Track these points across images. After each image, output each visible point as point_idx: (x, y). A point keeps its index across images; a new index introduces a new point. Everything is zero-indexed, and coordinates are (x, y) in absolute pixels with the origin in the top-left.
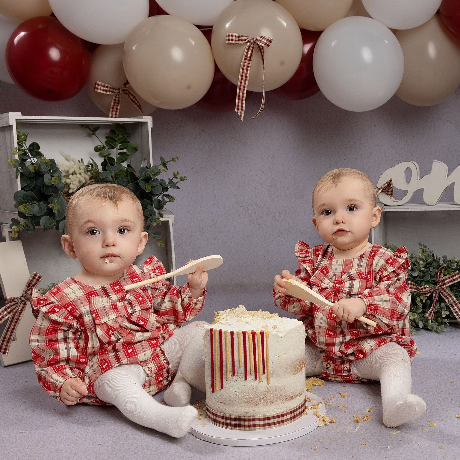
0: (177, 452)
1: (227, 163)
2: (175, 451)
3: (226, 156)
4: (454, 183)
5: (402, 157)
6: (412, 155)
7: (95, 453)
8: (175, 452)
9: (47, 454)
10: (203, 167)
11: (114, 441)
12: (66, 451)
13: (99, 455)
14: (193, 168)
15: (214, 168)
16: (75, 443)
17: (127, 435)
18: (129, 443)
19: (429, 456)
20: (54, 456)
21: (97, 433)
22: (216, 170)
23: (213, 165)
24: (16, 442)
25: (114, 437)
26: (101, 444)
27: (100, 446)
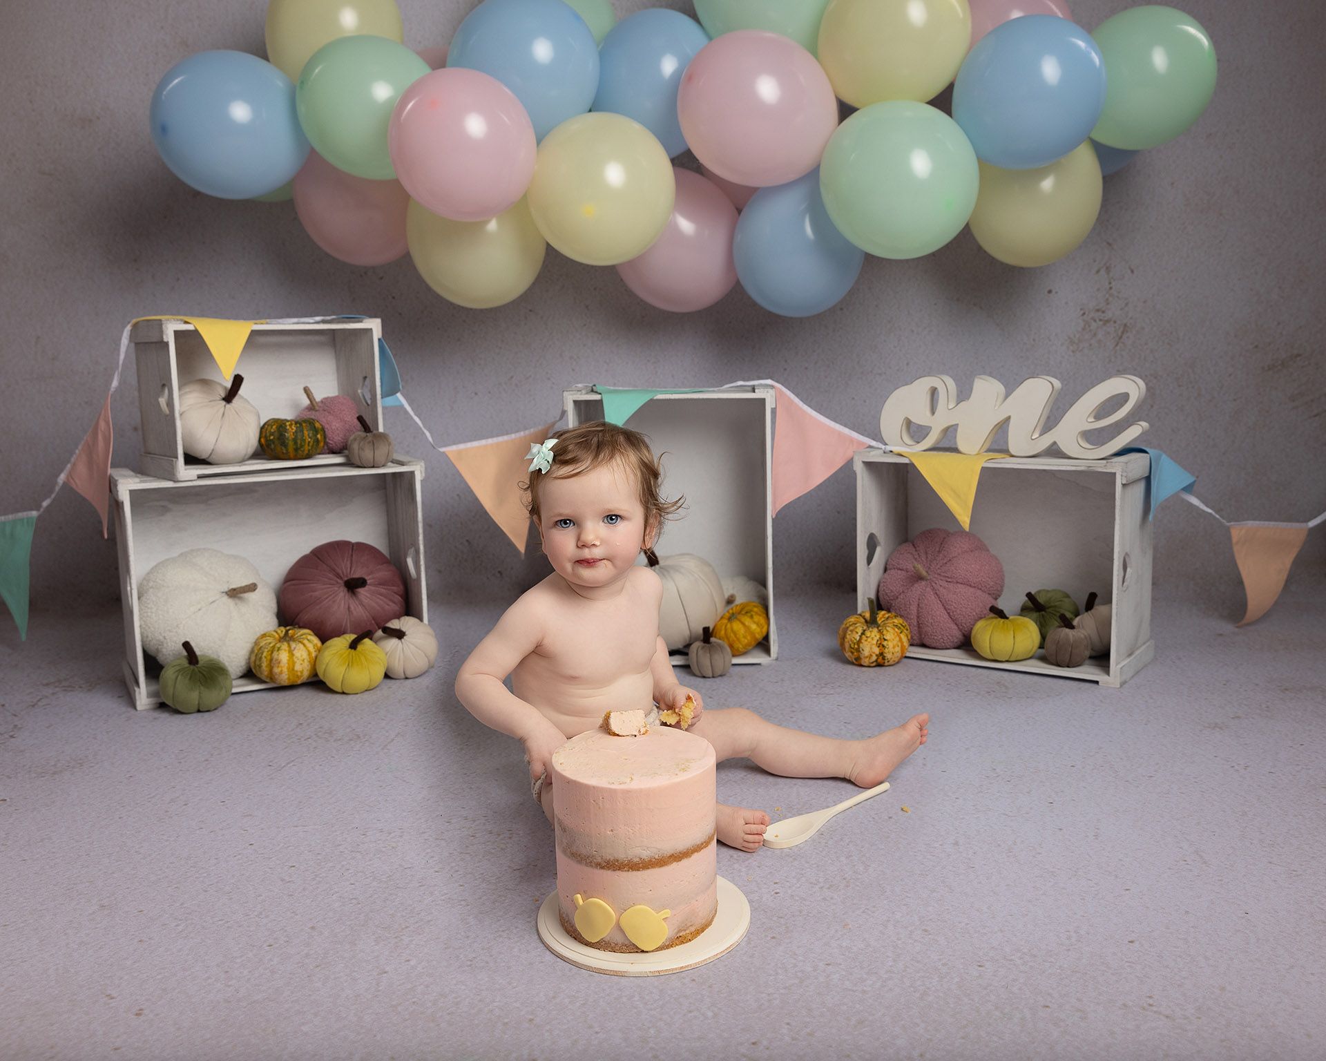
0: (424, 886)
1: (573, 370)
2: (420, 884)
3: (571, 358)
4: (1009, 418)
5: (890, 368)
6: (908, 364)
7: (282, 880)
8: (420, 886)
9: (201, 879)
10: (530, 376)
11: (319, 861)
12: (233, 876)
13: (289, 884)
14: (512, 377)
15: (549, 379)
16: (250, 863)
17: (341, 852)
18: (343, 866)
19: (864, 912)
20: (211, 883)
21: (290, 846)
22: (553, 383)
23: (547, 373)
24: (150, 855)
25: (319, 854)
26: (294, 866)
27: (293, 868)
